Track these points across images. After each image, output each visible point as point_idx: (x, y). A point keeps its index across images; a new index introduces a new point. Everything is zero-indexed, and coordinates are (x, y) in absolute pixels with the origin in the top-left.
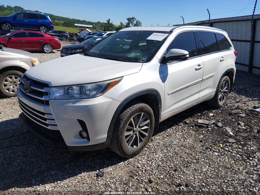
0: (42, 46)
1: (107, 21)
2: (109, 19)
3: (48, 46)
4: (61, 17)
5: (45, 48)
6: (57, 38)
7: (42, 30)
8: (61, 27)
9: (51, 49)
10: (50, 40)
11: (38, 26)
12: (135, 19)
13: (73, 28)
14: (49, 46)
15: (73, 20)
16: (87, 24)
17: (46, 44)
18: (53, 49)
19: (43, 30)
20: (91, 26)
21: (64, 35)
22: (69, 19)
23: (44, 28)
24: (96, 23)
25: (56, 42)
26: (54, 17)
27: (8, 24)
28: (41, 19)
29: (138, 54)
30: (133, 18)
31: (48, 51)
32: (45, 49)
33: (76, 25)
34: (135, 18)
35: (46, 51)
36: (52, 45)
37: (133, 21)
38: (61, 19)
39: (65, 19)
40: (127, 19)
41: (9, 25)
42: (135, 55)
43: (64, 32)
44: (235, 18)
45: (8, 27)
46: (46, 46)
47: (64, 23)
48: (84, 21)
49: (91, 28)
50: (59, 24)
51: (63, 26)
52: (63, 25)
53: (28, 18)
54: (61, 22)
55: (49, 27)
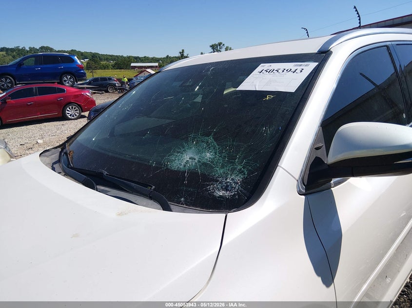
0: (62, 109)
1: (180, 53)
2: (183, 51)
3: (72, 108)
4: (111, 56)
5: (68, 111)
6: (89, 92)
7: (65, 81)
8: (111, 70)
9: (78, 111)
10: (76, 96)
11: (59, 76)
12: (223, 45)
13: (129, 70)
14: (74, 107)
15: (129, 57)
16: (151, 62)
17: (69, 103)
18: (82, 112)
19: (68, 82)
20: (157, 64)
21: (110, 84)
22: (122, 56)
23: (70, 78)
24: (164, 58)
25: (87, 99)
26: (99, 57)
27: (9, 78)
28: (63, 63)
29: (208, 155)
30: (220, 44)
31: (73, 116)
32: (68, 114)
33: (132, 64)
34: (223, 43)
35: (71, 115)
36: (79, 105)
37: (220, 48)
38: (110, 58)
39: (117, 58)
40: (211, 46)
41: (11, 80)
42: (197, 158)
43: (110, 79)
44: (407, 17)
45: (9, 83)
46: (69, 108)
47: (116, 64)
48: (145, 57)
49: (156, 67)
50: (108, 67)
51: (114, 69)
52: (114, 67)
53: (41, 64)
54: (111, 64)
55: (78, 74)
